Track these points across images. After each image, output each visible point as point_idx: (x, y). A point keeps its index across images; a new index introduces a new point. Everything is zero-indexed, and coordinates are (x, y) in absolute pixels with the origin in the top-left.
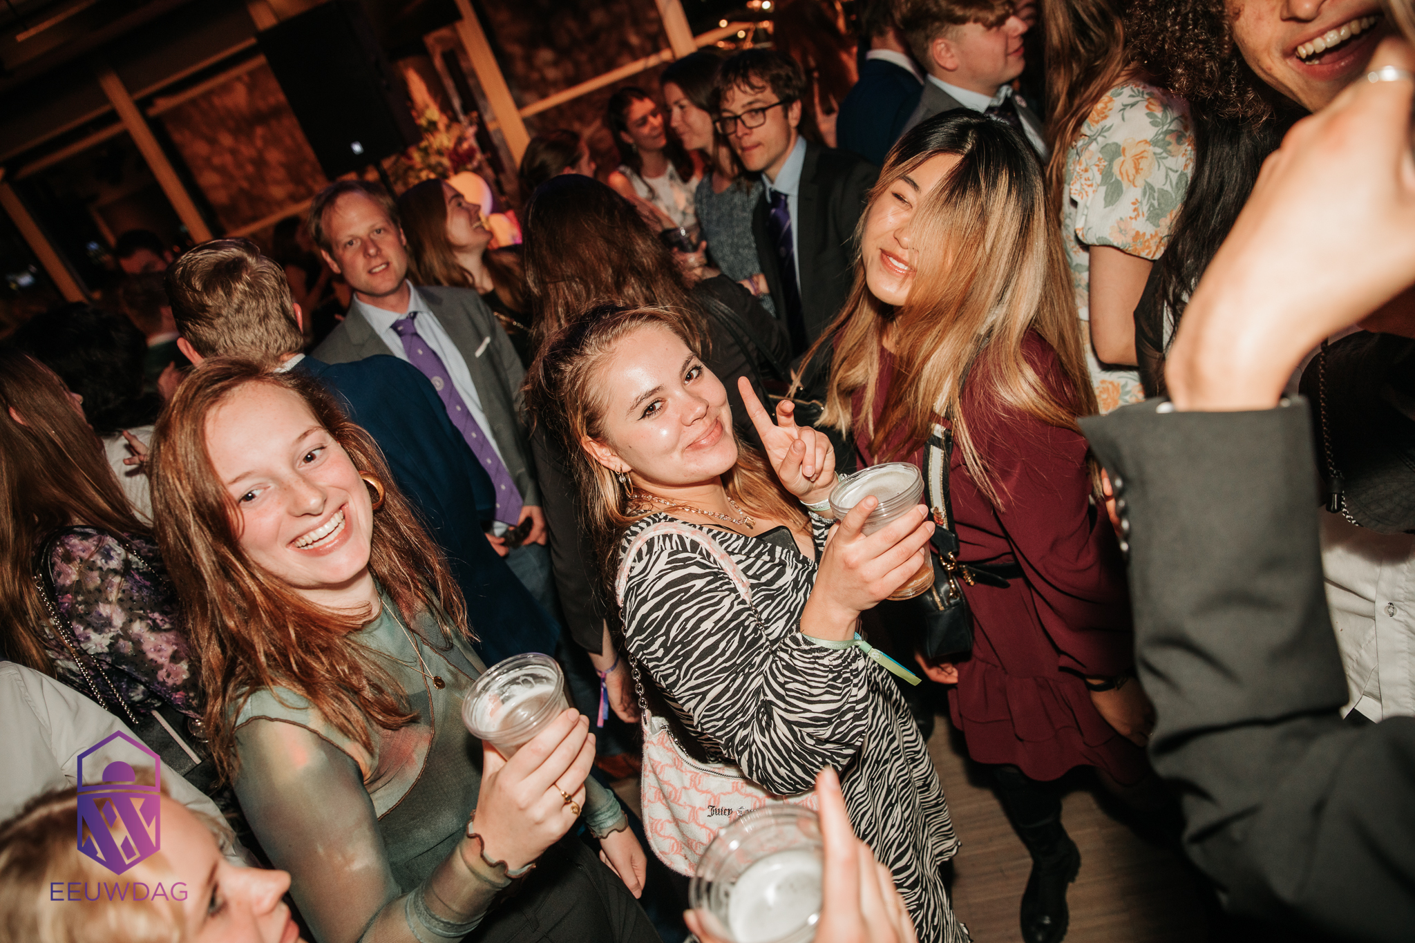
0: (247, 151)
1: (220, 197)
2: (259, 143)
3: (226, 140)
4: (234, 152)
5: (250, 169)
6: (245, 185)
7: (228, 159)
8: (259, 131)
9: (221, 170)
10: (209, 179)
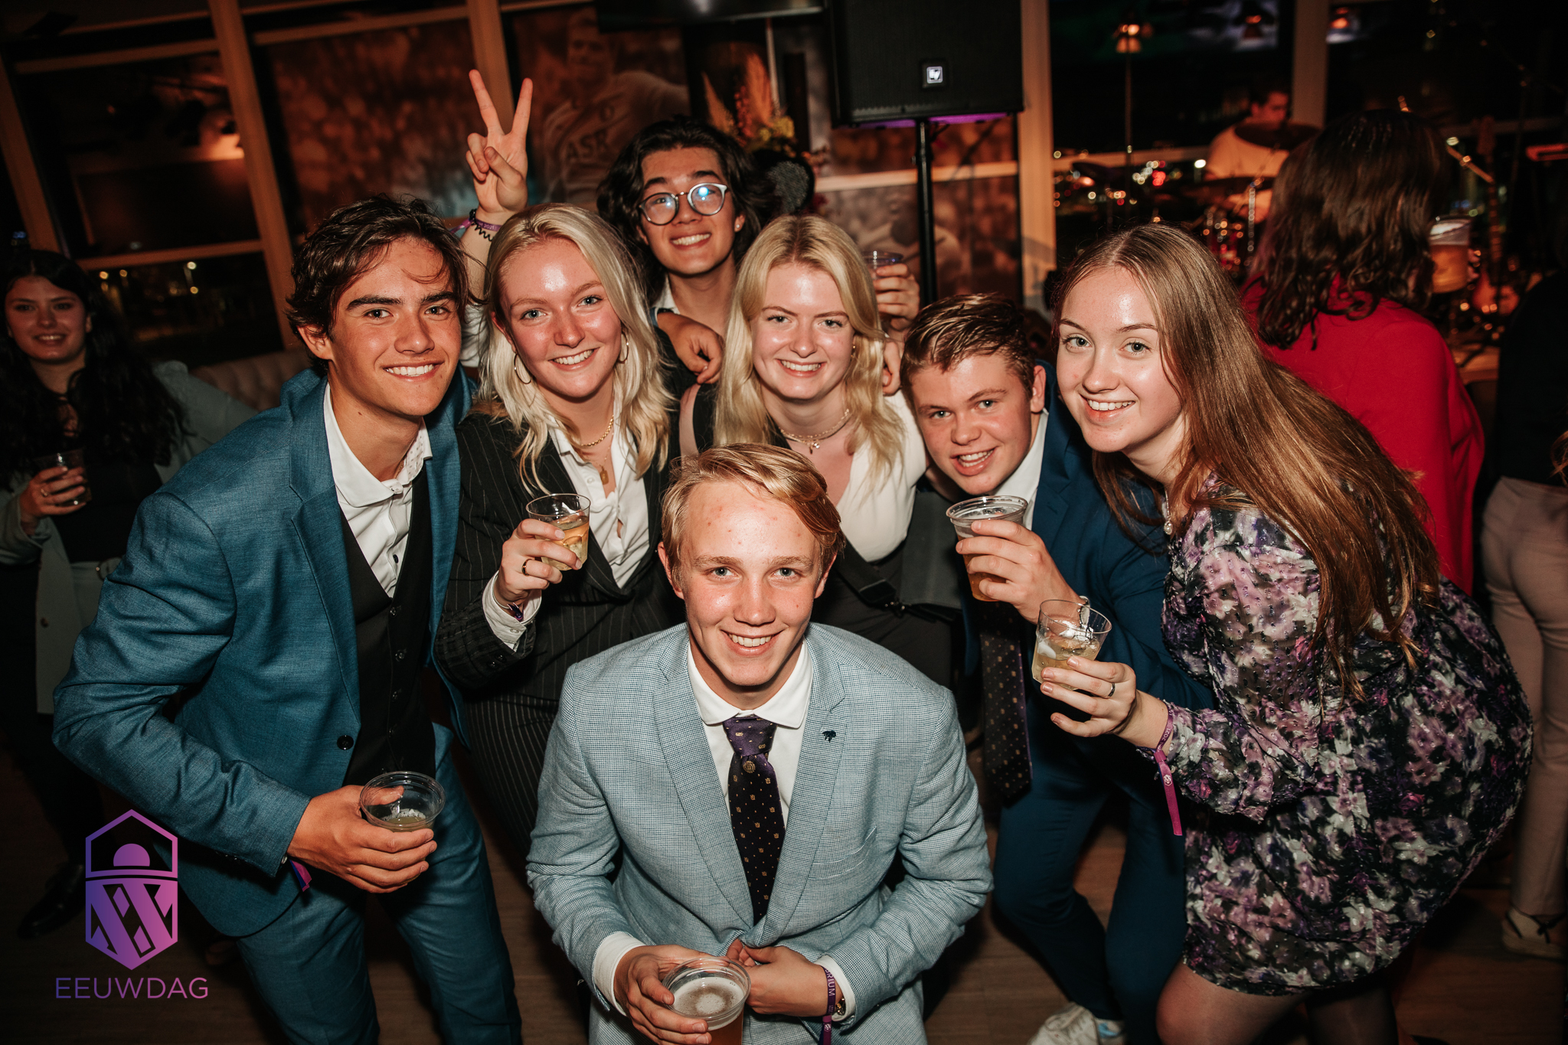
0: (378, 129)
1: (316, 180)
2: (401, 124)
3: (356, 108)
4: (359, 125)
5: (375, 154)
6: (359, 174)
7: (348, 132)
8: (407, 108)
9: (332, 145)
10: (309, 152)
